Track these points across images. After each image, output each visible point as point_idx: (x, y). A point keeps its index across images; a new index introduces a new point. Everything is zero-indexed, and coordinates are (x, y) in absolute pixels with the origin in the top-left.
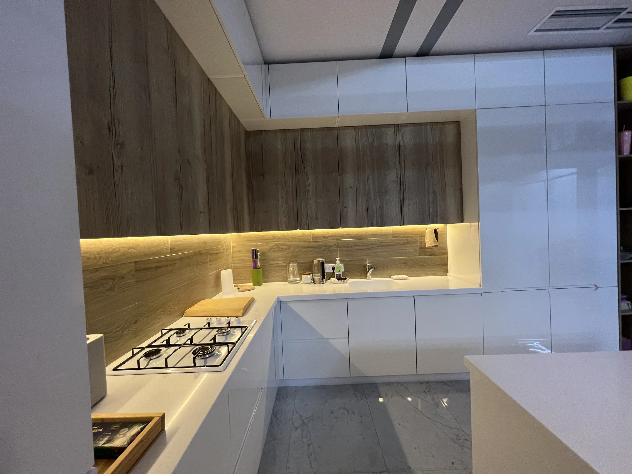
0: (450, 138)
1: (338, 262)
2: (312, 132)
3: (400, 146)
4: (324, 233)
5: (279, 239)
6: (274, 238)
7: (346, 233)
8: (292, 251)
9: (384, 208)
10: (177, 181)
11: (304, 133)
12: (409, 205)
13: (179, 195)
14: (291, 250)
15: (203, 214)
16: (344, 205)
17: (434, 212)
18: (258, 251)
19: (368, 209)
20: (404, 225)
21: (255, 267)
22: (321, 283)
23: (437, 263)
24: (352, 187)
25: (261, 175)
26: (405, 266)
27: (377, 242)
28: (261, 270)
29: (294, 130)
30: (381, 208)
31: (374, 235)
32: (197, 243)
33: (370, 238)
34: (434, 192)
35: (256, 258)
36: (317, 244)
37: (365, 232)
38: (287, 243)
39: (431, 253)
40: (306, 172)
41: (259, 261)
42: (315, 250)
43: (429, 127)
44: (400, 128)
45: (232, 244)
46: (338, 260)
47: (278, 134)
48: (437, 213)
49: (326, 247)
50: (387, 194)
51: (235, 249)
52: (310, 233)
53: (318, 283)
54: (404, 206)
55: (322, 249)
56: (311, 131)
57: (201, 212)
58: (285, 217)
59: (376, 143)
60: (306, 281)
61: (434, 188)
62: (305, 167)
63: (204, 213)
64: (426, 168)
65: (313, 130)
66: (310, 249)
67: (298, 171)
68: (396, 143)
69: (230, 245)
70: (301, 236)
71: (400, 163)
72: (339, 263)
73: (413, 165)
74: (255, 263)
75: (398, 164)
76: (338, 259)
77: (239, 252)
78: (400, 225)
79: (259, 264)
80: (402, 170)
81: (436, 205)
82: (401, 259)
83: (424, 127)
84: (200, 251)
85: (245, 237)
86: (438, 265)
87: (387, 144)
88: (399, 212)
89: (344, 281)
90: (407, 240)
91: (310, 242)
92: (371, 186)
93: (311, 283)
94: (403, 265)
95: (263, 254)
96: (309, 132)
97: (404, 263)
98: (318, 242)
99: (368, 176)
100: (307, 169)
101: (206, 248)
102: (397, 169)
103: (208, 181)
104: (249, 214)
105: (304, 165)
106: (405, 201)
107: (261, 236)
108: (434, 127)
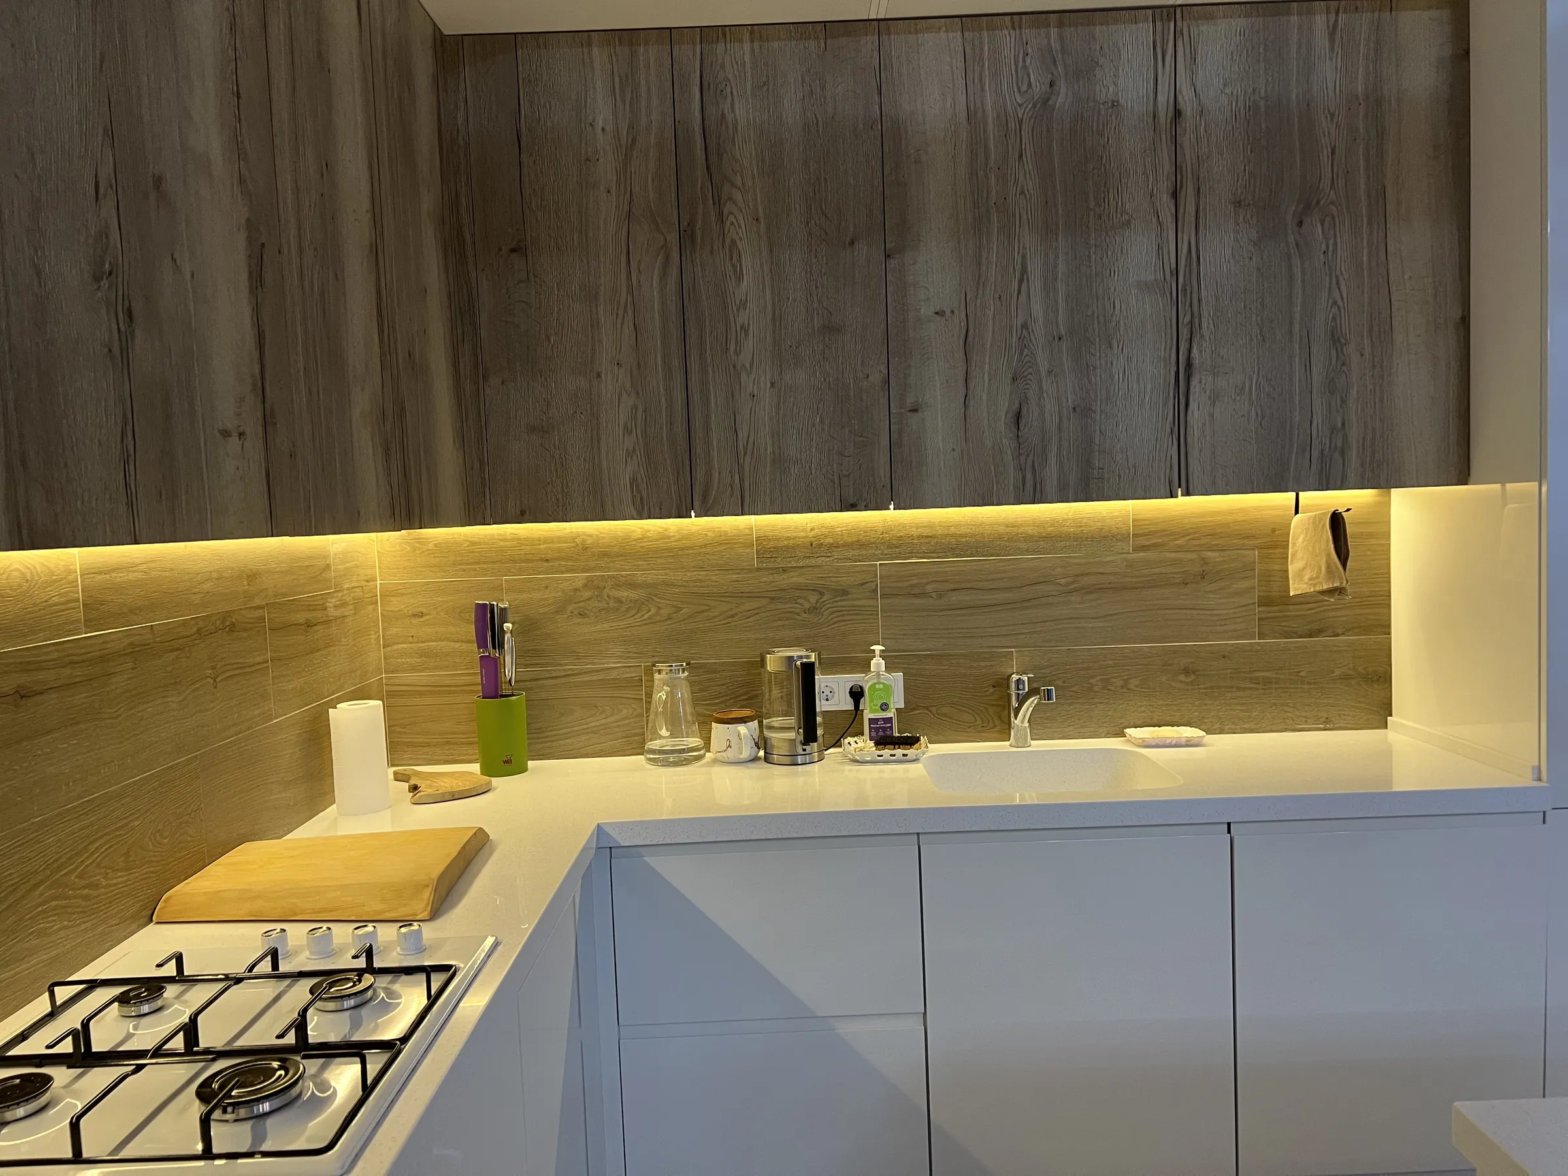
1: (878, 663)
2: (756, 45)
3: (1178, 113)
4: (812, 530)
5: (605, 555)
6: (583, 552)
7: (915, 532)
8: (665, 612)
9: (1095, 412)
10: (105, 284)
11: (721, 46)
12: (1215, 398)
13: (116, 349)
14: (659, 608)
15: (235, 439)
16: (910, 400)
17: (1333, 430)
18: (503, 610)
19: (1018, 416)
20: (1187, 493)
21: (493, 689)
22: (800, 759)
23: (1338, 672)
24: (948, 313)
25: (513, 250)
26: (1192, 683)
27: (1059, 570)
28: (518, 700)
29: (669, 35)
30: (1083, 411)
31: (1048, 538)
32: (215, 575)
33: (1028, 552)
34: (1336, 340)
35: (498, 644)
36: (784, 580)
37: (1007, 526)
38: (640, 577)
39: (1315, 626)
40: (728, 241)
41: (508, 659)
42: (773, 606)
44: (1179, 23)
45: (378, 582)
46: (877, 653)
47: (596, 51)
48: (1345, 438)
49: (822, 594)
50: (1110, 346)
51: (396, 604)
52: (747, 532)
53: (787, 760)
54: (1193, 405)
55: (807, 606)
56: (752, 41)
57: (226, 434)
58: (630, 454)
59: (1063, 99)
60: (730, 754)
61: (1334, 318)
62: (726, 211)
63: (241, 435)
64: (1300, 223)
65: (758, 32)
66: (750, 605)
67: (693, 232)
68: (1162, 98)
69: (372, 583)
70: (705, 546)
71: (1175, 195)
72: (884, 669)
73: (1238, 204)
74: (491, 667)
75: (1166, 200)
76: (878, 648)
77: (415, 615)
78: (1172, 495)
79: (509, 670)
80: (1187, 235)
81: (1344, 401)
82: (1175, 651)
83: (1294, 19)
84: (229, 613)
85: (442, 548)
86: (1346, 678)
87: (1115, 104)
88: (1168, 430)
89: (905, 752)
90: (1205, 562)
91: (750, 571)
92: (1037, 308)
93: (755, 759)
94: (1182, 677)
95: (527, 628)
96: (741, 41)
97: (1186, 671)
98: (785, 570)
99: (1024, 257)
100: (732, 223)
101: (258, 602)
102: (1160, 223)
103: (257, 279)
104: (461, 437)
105: (718, 202)
106: (1194, 382)
107: (519, 541)
108: (1342, 17)
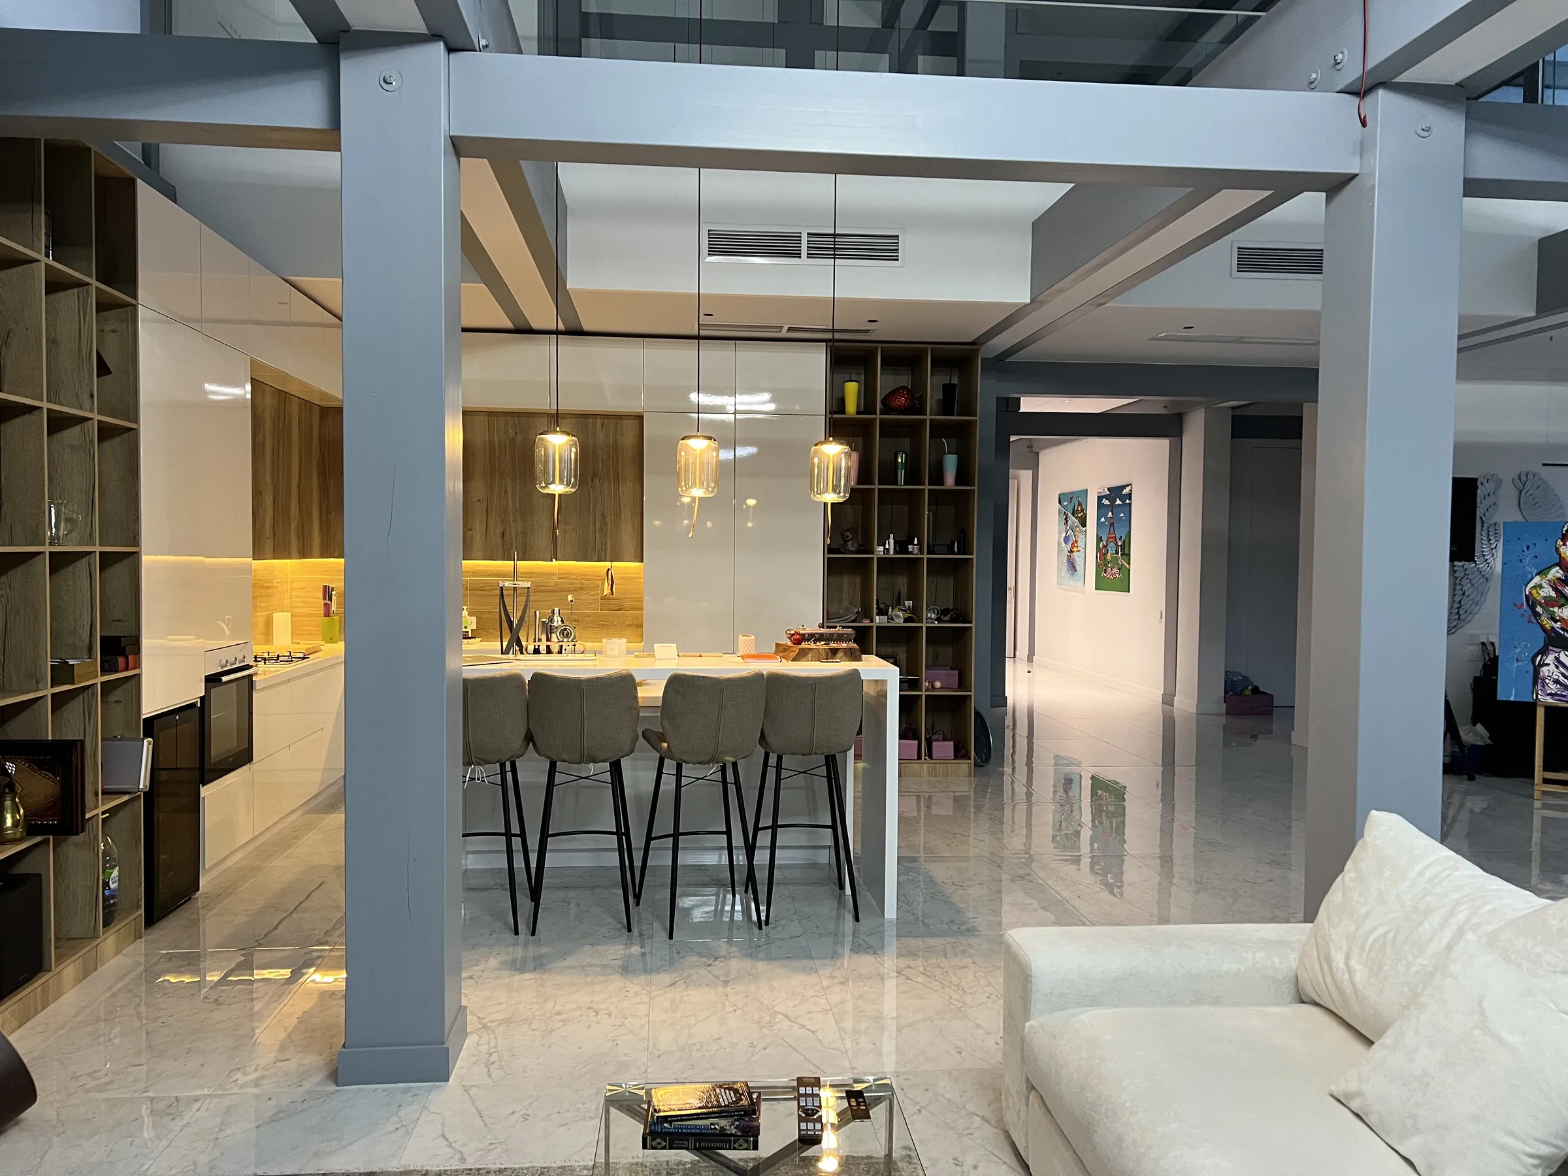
0: (629, 440)
7: (482, 569)
9: (527, 533)
12: (565, 532)
16: (469, 527)
17: (602, 544)
18: (333, 588)
19: (503, 532)
20: (556, 560)
21: (328, 614)
23: (626, 624)
24: (481, 500)
28: (336, 618)
30: (524, 533)
31: (529, 573)
34: (604, 517)
35: (330, 599)
39: (620, 607)
41: (334, 605)
43: (599, 421)
45: (290, 576)
46: (465, 609)
48: (606, 547)
50: (532, 514)
51: (295, 584)
57: (267, 538)
59: (519, 439)
61: (603, 509)
64: (592, 480)
69: (287, 577)
72: (467, 615)
74: (327, 607)
77: (301, 589)
78: (553, 561)
79: (333, 608)
83: (591, 420)
85: (314, 566)
88: (550, 540)
92: (510, 501)
99: (506, 486)
108: (606, 421)
